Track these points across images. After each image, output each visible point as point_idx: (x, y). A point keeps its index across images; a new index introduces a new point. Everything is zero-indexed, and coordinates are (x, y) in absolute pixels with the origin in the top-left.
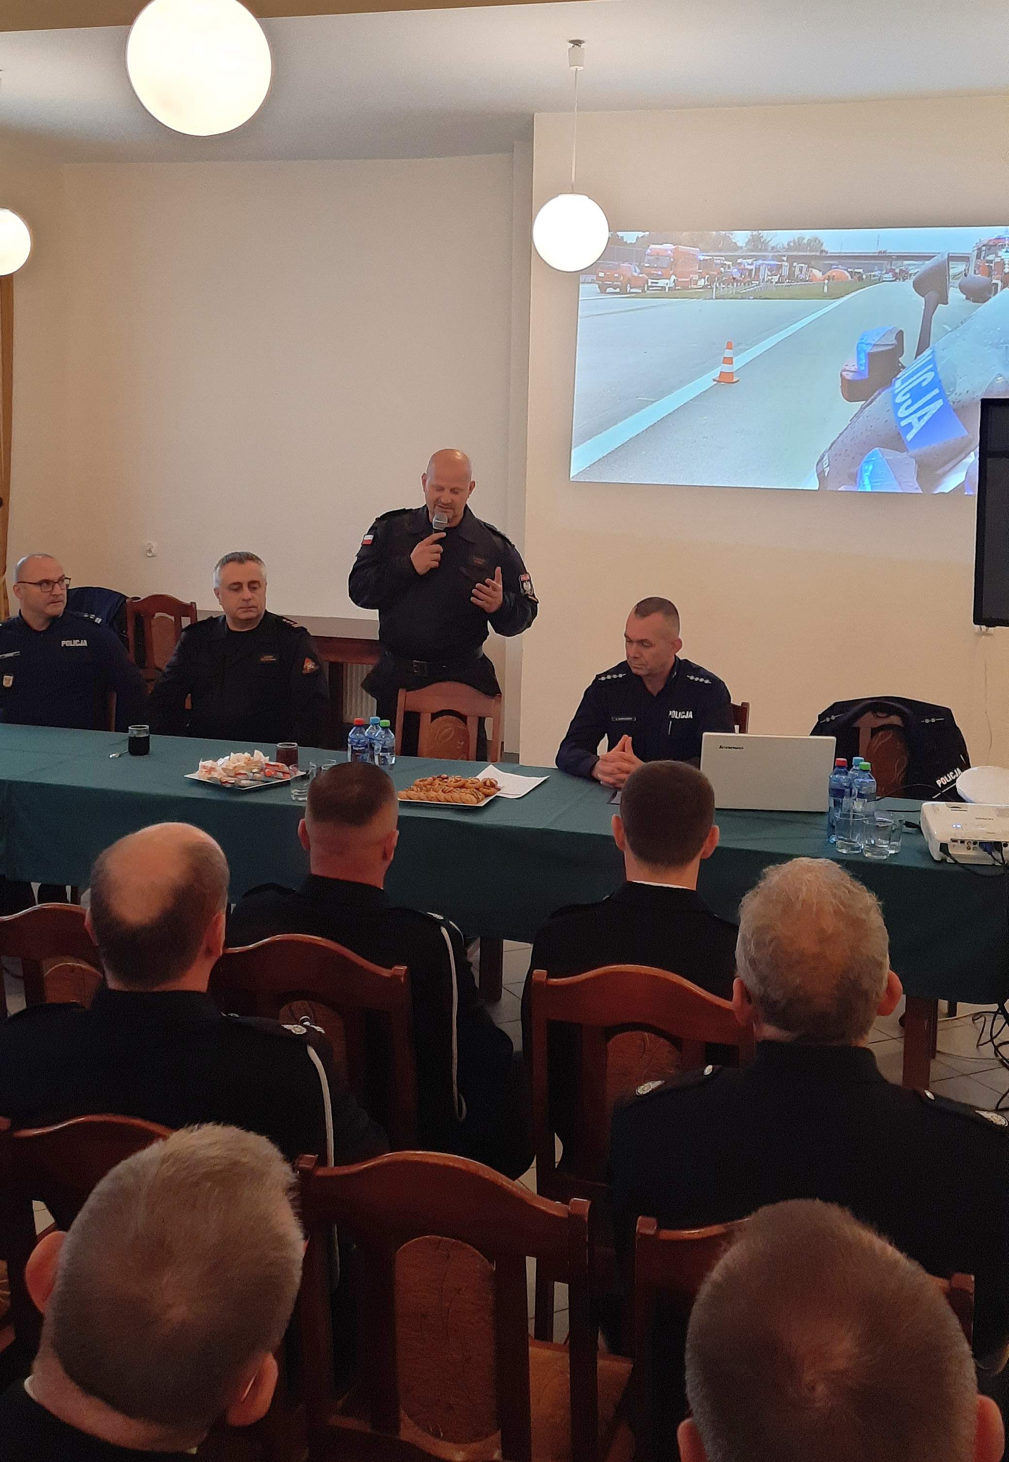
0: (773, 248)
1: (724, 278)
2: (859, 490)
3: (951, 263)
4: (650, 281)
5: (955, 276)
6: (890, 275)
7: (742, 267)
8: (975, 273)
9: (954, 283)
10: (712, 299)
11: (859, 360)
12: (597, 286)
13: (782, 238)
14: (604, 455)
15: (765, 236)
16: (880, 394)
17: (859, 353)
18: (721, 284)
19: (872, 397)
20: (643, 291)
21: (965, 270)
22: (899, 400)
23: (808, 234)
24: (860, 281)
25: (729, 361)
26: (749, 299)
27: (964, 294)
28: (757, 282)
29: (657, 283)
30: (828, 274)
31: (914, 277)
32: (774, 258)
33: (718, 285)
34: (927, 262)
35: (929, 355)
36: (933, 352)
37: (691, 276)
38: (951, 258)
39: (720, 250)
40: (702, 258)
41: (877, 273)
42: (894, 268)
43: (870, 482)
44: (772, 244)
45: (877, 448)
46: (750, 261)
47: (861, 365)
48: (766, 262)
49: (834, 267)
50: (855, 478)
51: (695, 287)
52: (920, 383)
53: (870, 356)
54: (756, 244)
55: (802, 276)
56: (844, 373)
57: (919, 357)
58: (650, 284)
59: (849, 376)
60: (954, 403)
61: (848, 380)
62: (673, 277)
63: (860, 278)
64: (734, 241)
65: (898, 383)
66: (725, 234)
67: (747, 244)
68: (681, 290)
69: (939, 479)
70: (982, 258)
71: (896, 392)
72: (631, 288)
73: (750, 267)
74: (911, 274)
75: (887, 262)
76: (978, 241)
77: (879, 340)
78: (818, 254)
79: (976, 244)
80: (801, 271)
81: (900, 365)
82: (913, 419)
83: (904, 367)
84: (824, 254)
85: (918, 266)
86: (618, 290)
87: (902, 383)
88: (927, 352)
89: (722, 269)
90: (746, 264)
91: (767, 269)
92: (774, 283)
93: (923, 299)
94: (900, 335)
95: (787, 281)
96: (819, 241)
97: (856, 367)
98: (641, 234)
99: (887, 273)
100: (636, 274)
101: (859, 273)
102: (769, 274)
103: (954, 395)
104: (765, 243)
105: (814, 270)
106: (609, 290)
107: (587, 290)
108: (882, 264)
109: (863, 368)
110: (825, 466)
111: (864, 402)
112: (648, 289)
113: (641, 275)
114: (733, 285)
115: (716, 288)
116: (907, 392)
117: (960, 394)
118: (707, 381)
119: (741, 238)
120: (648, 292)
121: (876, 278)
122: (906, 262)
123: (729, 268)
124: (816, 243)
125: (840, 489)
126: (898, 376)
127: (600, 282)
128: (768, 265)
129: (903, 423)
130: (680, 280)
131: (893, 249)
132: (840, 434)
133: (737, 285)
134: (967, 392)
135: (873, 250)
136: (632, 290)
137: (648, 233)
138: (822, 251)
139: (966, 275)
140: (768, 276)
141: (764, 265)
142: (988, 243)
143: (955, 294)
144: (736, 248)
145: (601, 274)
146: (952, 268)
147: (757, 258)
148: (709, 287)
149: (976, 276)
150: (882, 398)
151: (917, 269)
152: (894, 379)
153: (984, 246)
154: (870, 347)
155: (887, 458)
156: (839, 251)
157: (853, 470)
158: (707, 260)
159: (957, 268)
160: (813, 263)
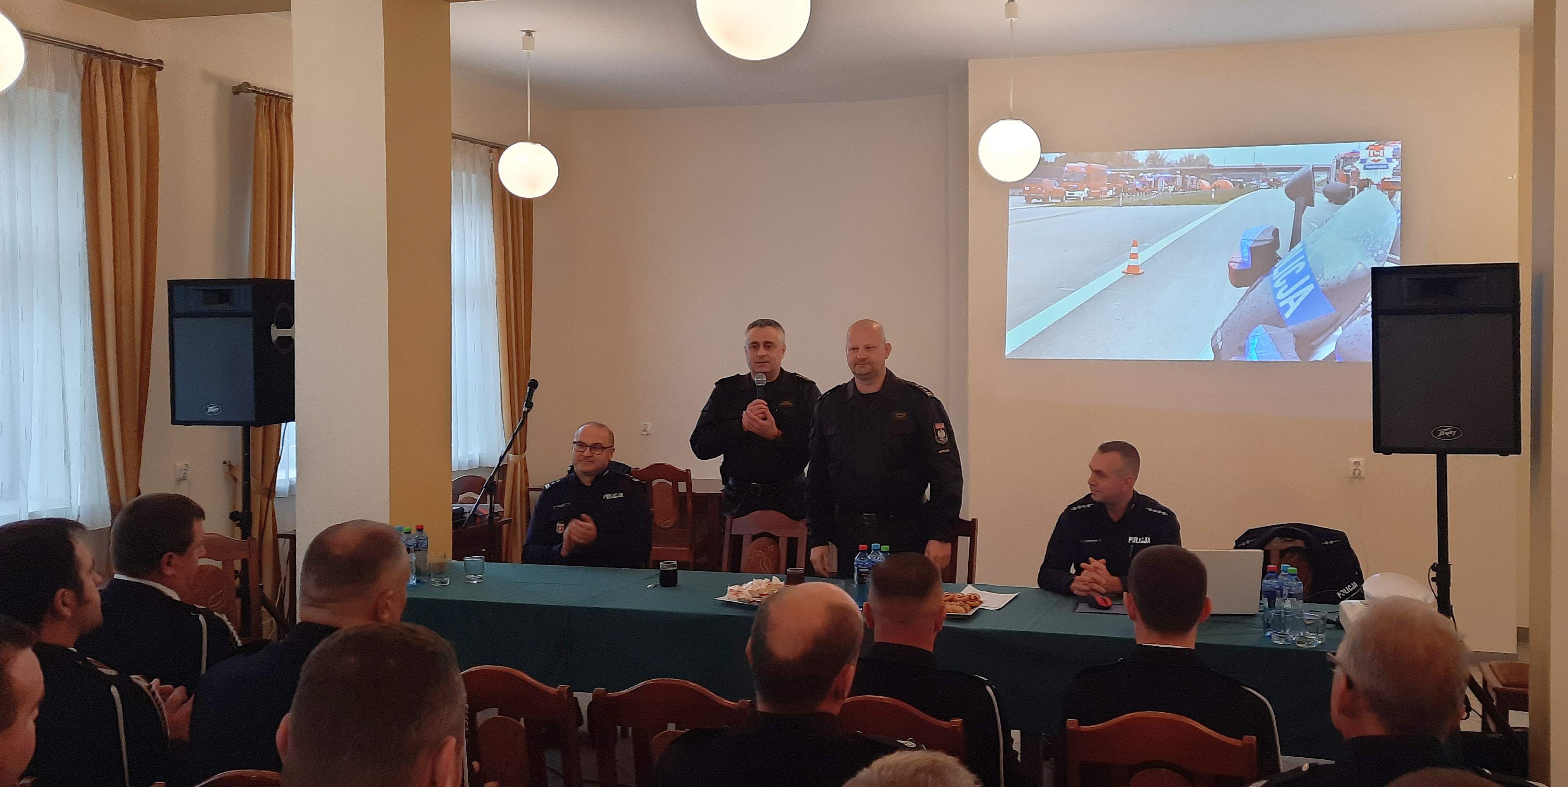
0: (1168, 164)
1: (1129, 189)
2: (1248, 360)
3: (1315, 173)
4: (1067, 192)
5: (1319, 184)
6: (1266, 183)
7: (1143, 180)
8: (1335, 181)
9: (1318, 189)
10: (1120, 206)
11: (1242, 253)
12: (1024, 197)
13: (1174, 156)
14: (1034, 336)
15: (1161, 154)
16: (1261, 281)
17: (1242, 247)
18: (1127, 194)
19: (1255, 283)
20: (1062, 201)
21: (1327, 178)
22: (1277, 285)
23: (1196, 152)
24: (1241, 190)
25: (1134, 256)
26: (1150, 205)
27: (1327, 198)
28: (1157, 192)
29: (1074, 194)
30: (1215, 183)
31: (1285, 185)
32: (1170, 172)
33: (1124, 195)
34: (1295, 173)
35: (1302, 247)
36: (1303, 245)
37: (1102, 188)
38: (1315, 169)
39: (1125, 167)
40: (1110, 173)
41: (1255, 182)
42: (1268, 177)
43: (1256, 354)
44: (1167, 160)
45: (1261, 325)
46: (1150, 175)
47: (1245, 257)
48: (1163, 175)
49: (1219, 177)
50: (1244, 350)
51: (1105, 196)
52: (1294, 271)
53: (1252, 249)
54: (1154, 161)
55: (1193, 186)
56: (1230, 264)
57: (1292, 250)
58: (1067, 195)
59: (1235, 266)
60: (1323, 286)
61: (1235, 270)
62: (1087, 189)
63: (1241, 187)
64: (1136, 159)
65: (1276, 272)
66: (1129, 153)
67: (1146, 161)
68: (1093, 200)
69: (1313, 350)
70: (1341, 169)
71: (1275, 278)
72: (1052, 199)
73: (1149, 180)
74: (1283, 183)
75: (1262, 173)
76: (1337, 155)
77: (1259, 236)
78: (1206, 167)
79: (1336, 157)
80: (1192, 181)
81: (1277, 256)
82: (1289, 300)
83: (1280, 258)
84: (1210, 168)
85: (1288, 176)
86: (1041, 201)
87: (1280, 271)
88: (1299, 245)
89: (1127, 182)
90: (1146, 177)
91: (1164, 181)
92: (1170, 192)
93: (1294, 202)
94: (1276, 232)
95: (1181, 190)
96: (1206, 157)
97: (1241, 259)
98: (1058, 155)
99: (1263, 182)
100: (1056, 188)
101: (1240, 182)
102: (1166, 184)
103: (1322, 279)
104: (1162, 160)
105: (1202, 181)
106: (1034, 201)
107: (1016, 202)
108: (1259, 175)
109: (1246, 260)
110: (1219, 341)
111: (1249, 287)
112: (1066, 199)
113: (1060, 188)
114: (1136, 195)
115: (1123, 196)
116: (1284, 279)
117: (1328, 279)
118: (1117, 273)
119: (1141, 156)
120: (1066, 201)
121: (1255, 186)
122: (1278, 173)
123: (1132, 181)
124: (1203, 159)
125: (1231, 360)
126: (1276, 266)
127: (1027, 195)
128: (1165, 177)
129: (1282, 304)
130: (1092, 191)
131: (1266, 163)
132: (1230, 314)
133: (1140, 194)
134: (1334, 277)
135: (1249, 163)
136: (1053, 201)
137: (1064, 154)
138: (1209, 165)
139: (1328, 182)
140: (1165, 186)
141: (1162, 178)
142: (1345, 156)
143: (1319, 198)
144: (1138, 165)
145: (1027, 188)
146: (1317, 177)
147: (1156, 172)
148: (1117, 196)
149: (1336, 182)
150: (1263, 284)
151: (1286, 178)
152: (1272, 269)
153: (1342, 158)
154: (1251, 243)
155: (1270, 333)
156: (1222, 165)
157: (1242, 344)
158: (1114, 174)
159: (1320, 177)
160: (1202, 176)
